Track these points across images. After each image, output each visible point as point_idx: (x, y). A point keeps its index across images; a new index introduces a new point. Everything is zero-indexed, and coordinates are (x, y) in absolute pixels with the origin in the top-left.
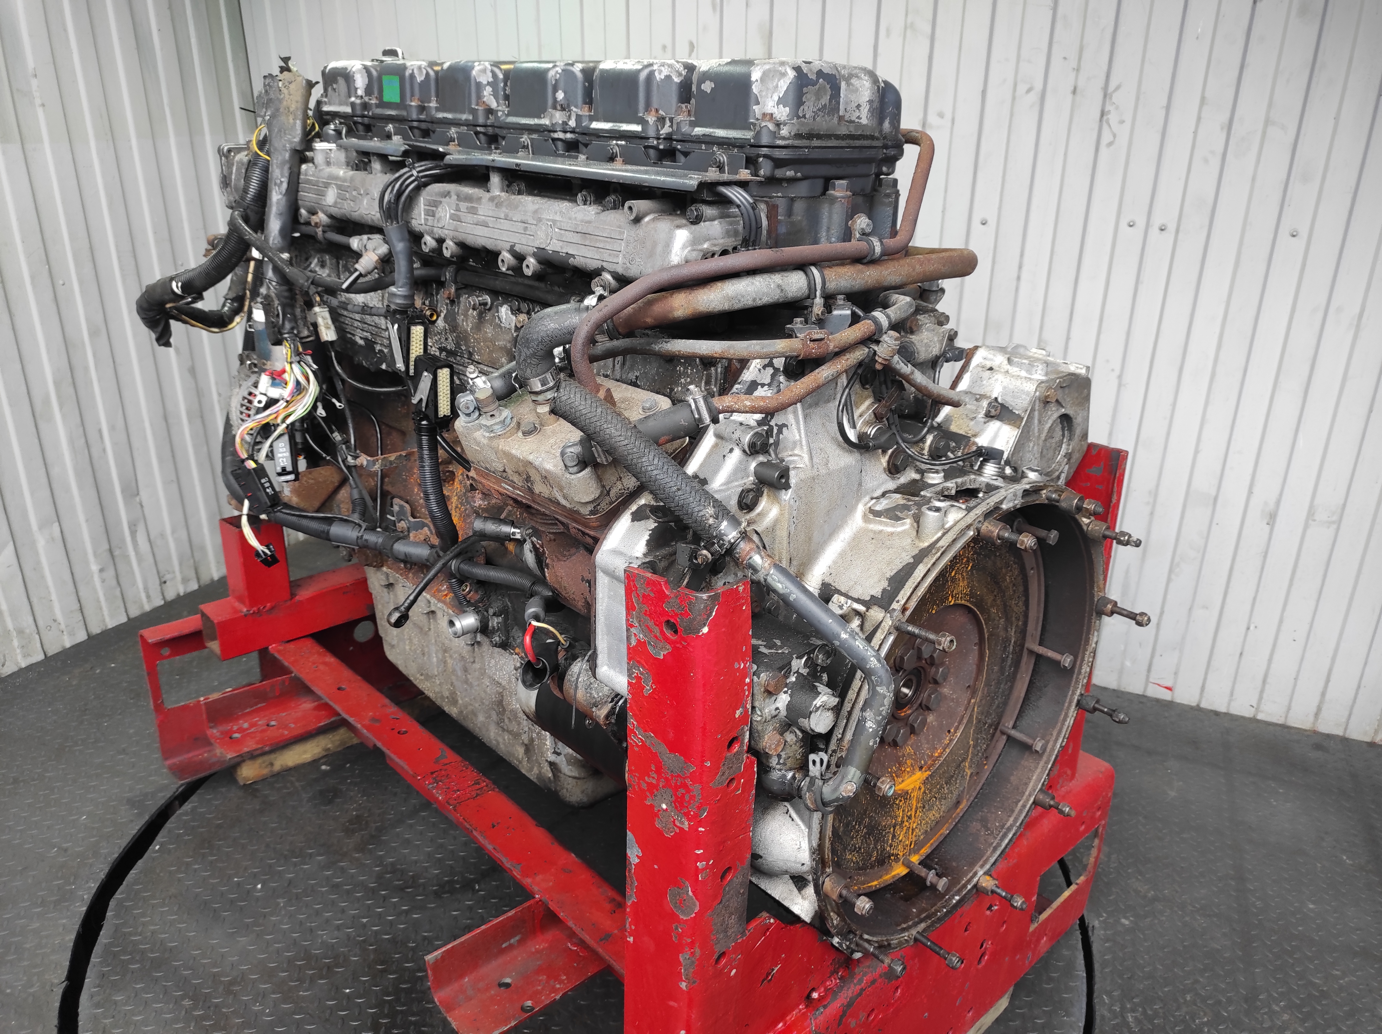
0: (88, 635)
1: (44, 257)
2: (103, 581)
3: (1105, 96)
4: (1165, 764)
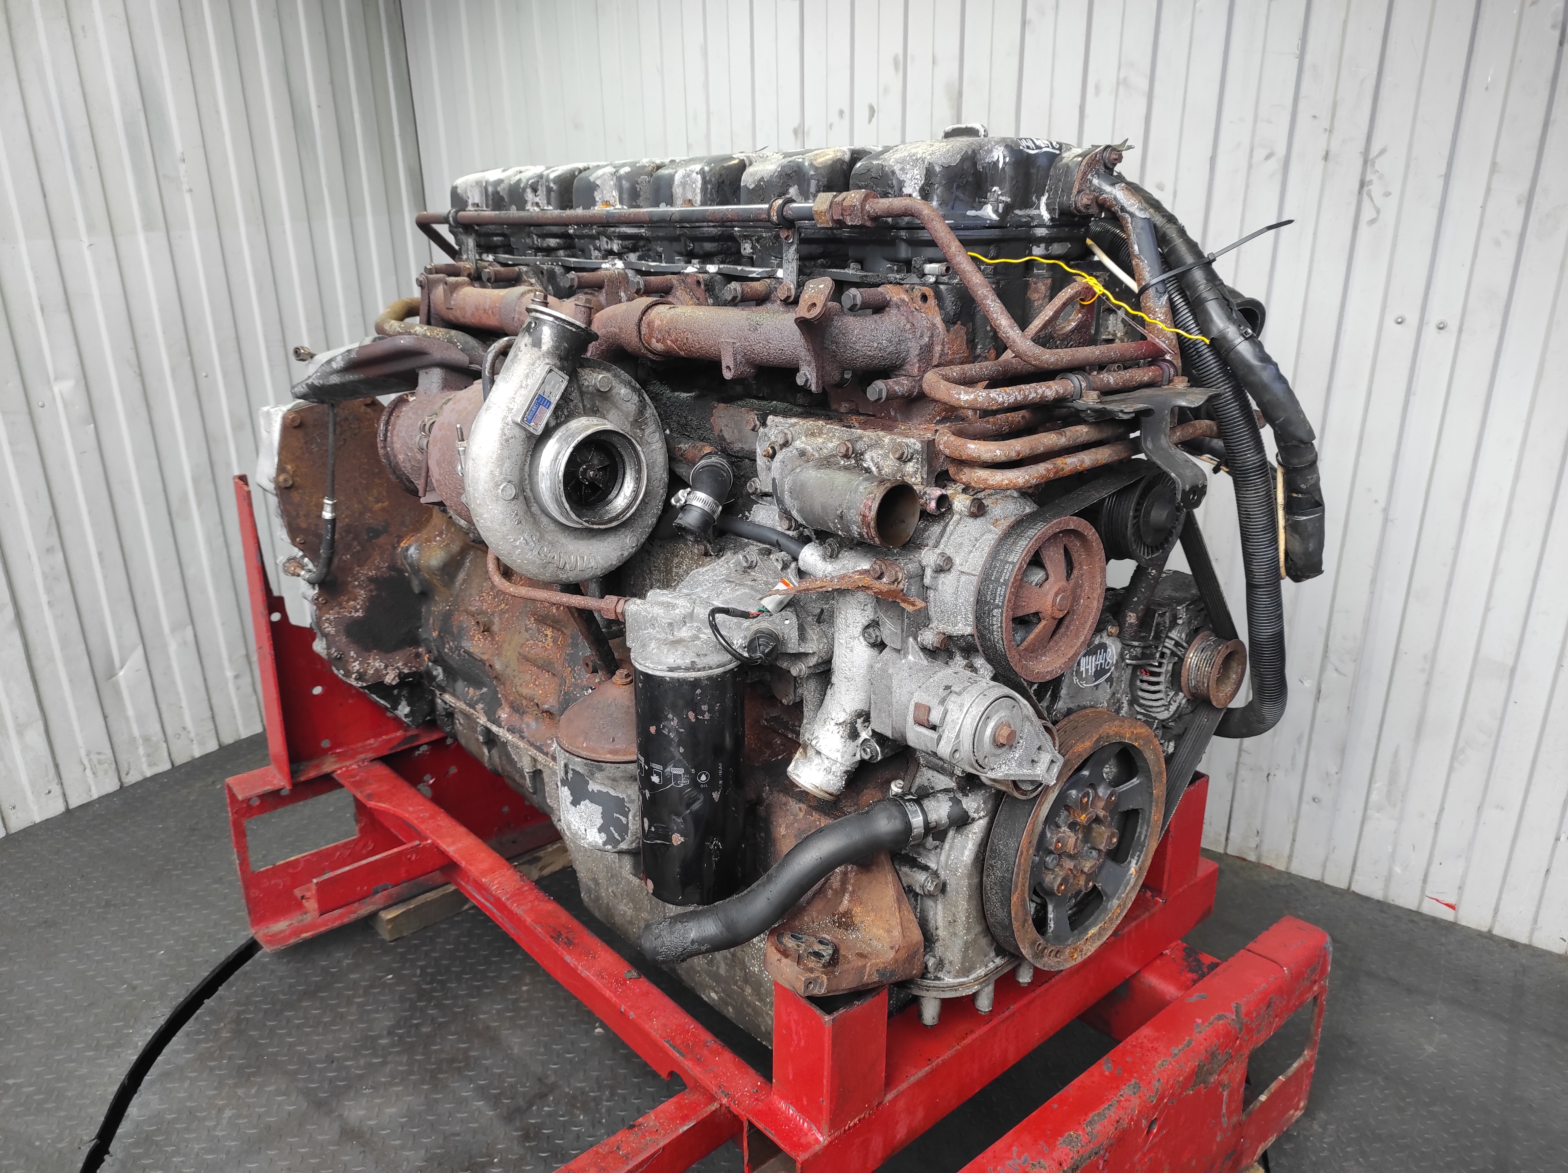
0: (220, 745)
1: (186, 349)
2: (238, 688)
3: (1365, 162)
4: (1428, 1007)
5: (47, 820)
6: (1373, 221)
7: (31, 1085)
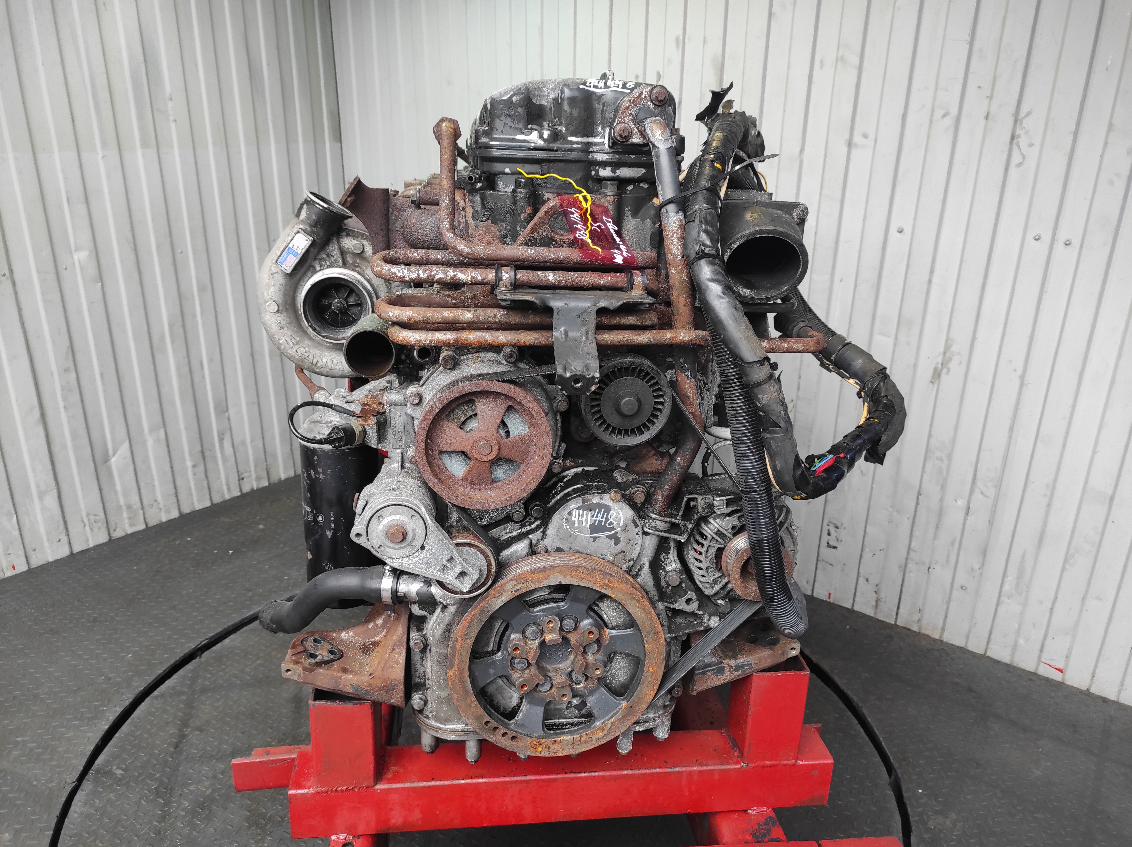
0: (180, 513)
1: (167, 232)
2: (195, 474)
3: (1016, 121)
4: (1037, 742)
5: (57, 560)
6: (1019, 165)
7: (34, 742)
